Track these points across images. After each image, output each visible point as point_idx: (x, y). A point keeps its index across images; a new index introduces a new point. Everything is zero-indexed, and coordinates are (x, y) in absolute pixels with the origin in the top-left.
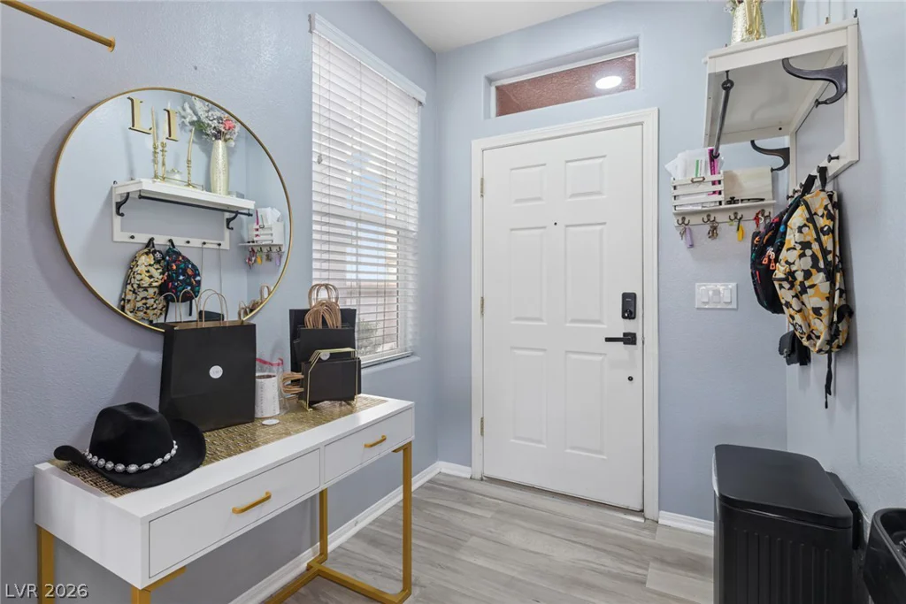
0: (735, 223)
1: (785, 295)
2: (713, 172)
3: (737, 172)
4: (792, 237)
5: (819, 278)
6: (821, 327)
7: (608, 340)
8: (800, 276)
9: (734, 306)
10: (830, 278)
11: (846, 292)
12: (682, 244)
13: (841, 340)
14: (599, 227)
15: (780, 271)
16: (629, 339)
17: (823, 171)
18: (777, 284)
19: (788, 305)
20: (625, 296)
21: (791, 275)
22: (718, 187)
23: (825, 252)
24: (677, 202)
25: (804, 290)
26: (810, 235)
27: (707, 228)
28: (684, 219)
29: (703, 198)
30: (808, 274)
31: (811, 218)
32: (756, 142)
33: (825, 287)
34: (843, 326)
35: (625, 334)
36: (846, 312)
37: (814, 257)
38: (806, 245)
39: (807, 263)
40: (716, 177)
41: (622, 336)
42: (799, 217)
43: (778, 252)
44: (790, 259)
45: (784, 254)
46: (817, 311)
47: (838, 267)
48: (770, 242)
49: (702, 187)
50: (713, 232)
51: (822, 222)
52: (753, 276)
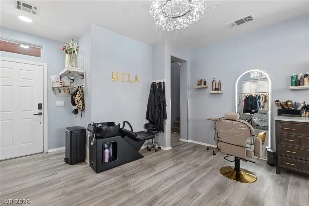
0: (64, 90)
1: (76, 103)
2: (60, 81)
3: (65, 81)
4: (77, 95)
5: (81, 101)
6: (81, 107)
7: (34, 115)
8: (79, 101)
9: (64, 106)
10: (82, 101)
11: (84, 103)
12: (53, 93)
13: (83, 109)
14: (31, 88)
15: (76, 100)
16: (40, 114)
17: (81, 86)
18: (75, 102)
19: (77, 105)
20: (39, 104)
21: (77, 101)
22: (61, 84)
23: (81, 98)
24: (53, 85)
25: (79, 103)
26: (80, 95)
27: (58, 91)
28: (54, 88)
29: (59, 85)
30: (79, 100)
31: (80, 93)
32: (69, 77)
33: (81, 102)
34: (83, 107)
35: (39, 113)
36: (84, 105)
37: (80, 98)
38: (79, 97)
39: (79, 99)
40: (61, 82)
41: (38, 113)
42: (78, 93)
43: (75, 97)
44: (77, 98)
45: (76, 97)
46: (81, 105)
47: (83, 100)
48: (74, 96)
49: (58, 83)
50: (60, 92)
51: (81, 94)
52: (71, 101)
